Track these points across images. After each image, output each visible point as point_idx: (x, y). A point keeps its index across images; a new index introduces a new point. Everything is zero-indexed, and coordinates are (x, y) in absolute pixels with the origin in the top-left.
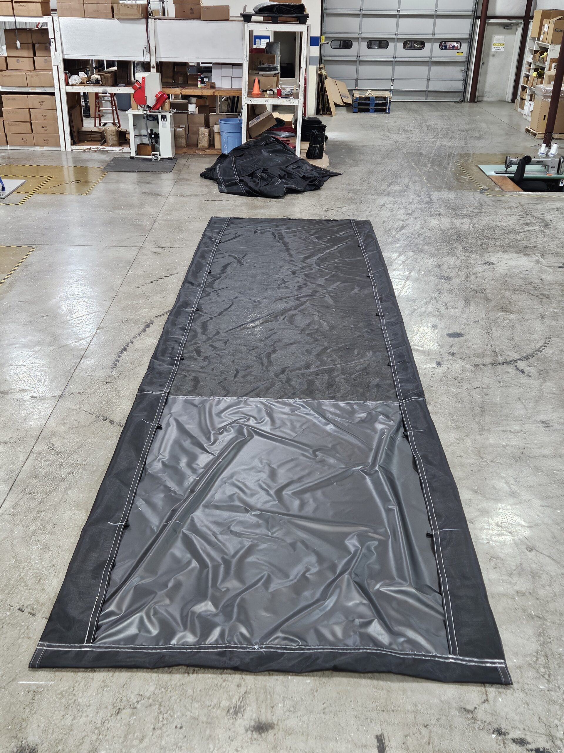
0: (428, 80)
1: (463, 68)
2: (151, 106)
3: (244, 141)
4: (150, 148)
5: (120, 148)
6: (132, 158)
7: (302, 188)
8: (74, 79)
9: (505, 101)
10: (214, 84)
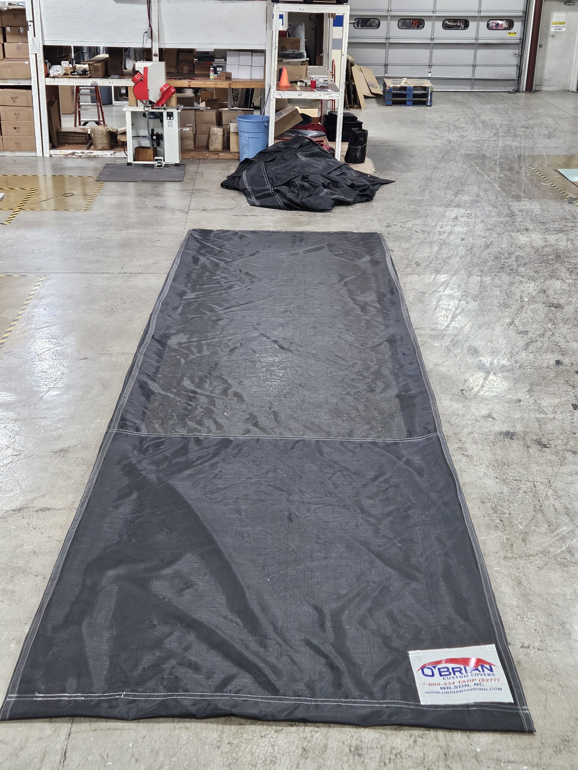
0: (474, 66)
1: (517, 52)
2: (154, 101)
3: (271, 142)
4: (151, 152)
5: (112, 152)
6: (129, 164)
7: (351, 200)
8: (56, 70)
9: (569, 91)
10: (230, 74)
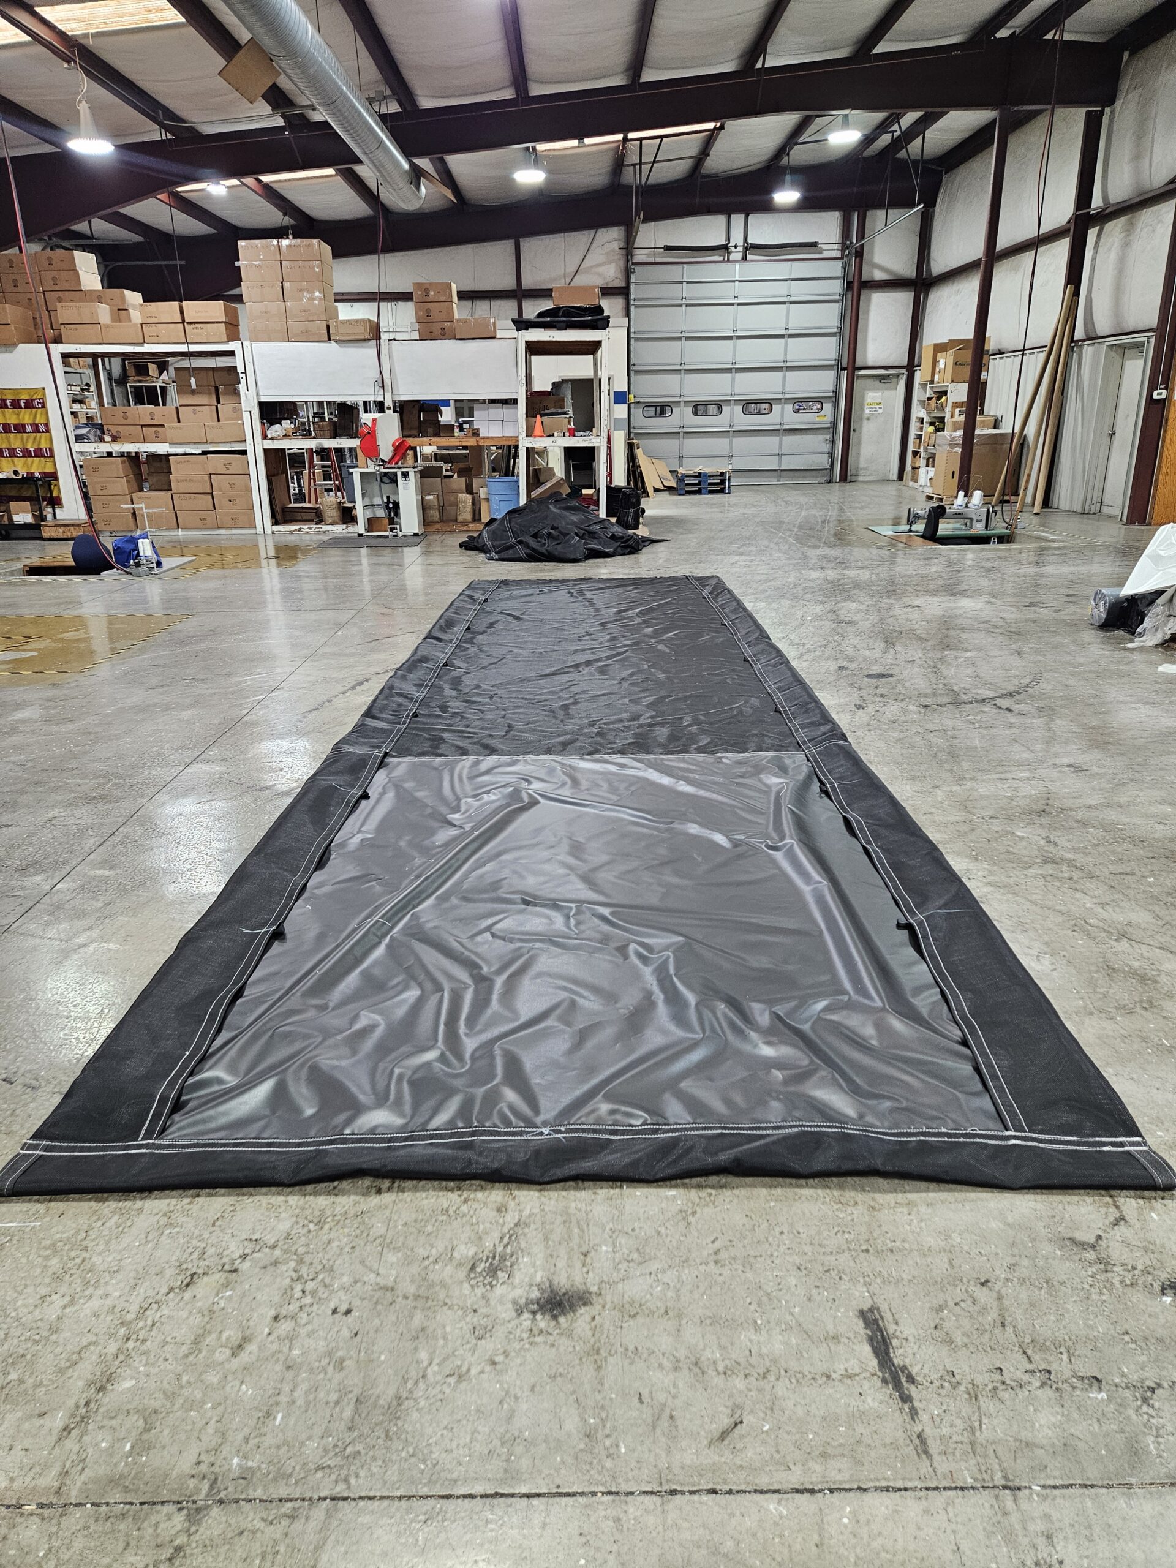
0: (780, 455)
1: (828, 437)
2: (387, 460)
3: (523, 501)
4: (385, 521)
5: (345, 526)
6: (361, 535)
7: (610, 551)
8: (274, 430)
9: (889, 480)
10: (477, 431)
